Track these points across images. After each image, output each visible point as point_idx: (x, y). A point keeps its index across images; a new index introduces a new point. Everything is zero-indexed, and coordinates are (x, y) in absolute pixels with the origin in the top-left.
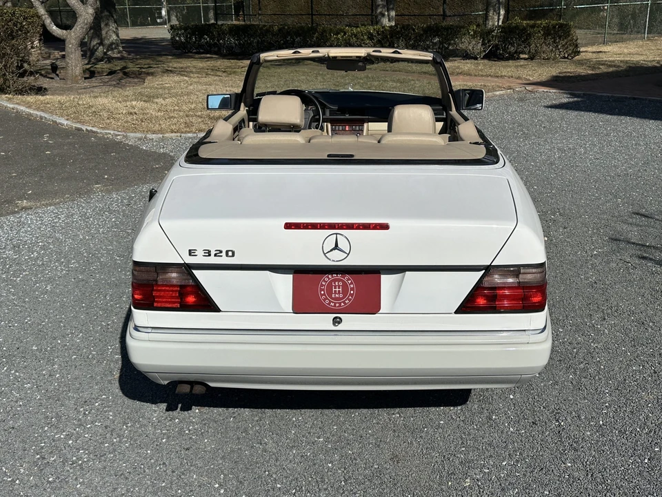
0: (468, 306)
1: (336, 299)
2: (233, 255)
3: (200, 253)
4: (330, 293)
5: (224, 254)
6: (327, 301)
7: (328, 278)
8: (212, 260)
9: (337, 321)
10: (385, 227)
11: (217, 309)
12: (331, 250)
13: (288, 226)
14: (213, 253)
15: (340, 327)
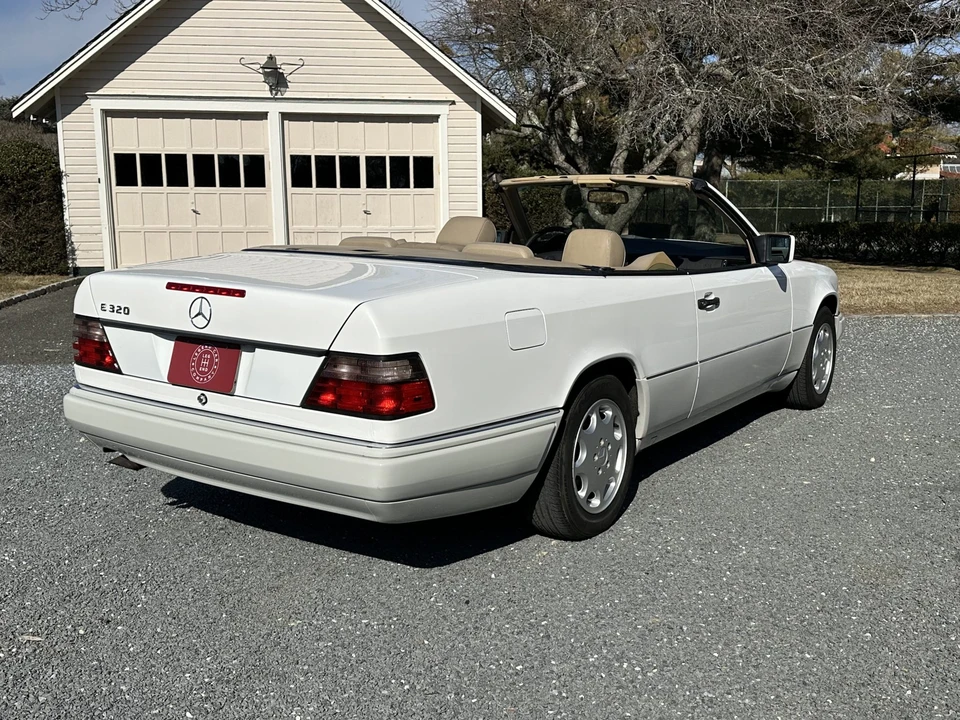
0: (311, 401)
1: (203, 373)
2: (128, 314)
3: (108, 308)
4: (199, 365)
5: (122, 311)
6: (195, 374)
7: (202, 348)
8: (115, 317)
9: (203, 400)
10: (242, 294)
11: (119, 371)
12: (196, 316)
13: (170, 286)
14: (116, 309)
15: (205, 408)
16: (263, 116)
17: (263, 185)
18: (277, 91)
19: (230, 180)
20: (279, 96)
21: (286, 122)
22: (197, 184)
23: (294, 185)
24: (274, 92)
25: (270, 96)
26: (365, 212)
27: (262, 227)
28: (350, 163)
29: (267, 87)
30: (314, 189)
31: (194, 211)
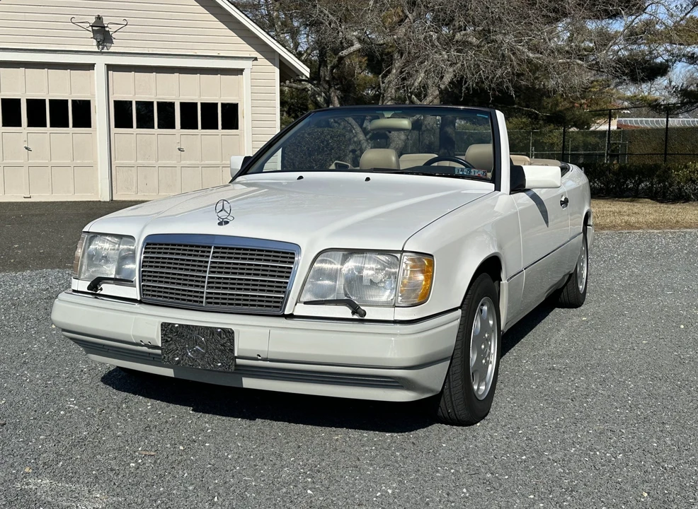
16: (90, 67)
17: (89, 126)
18: (104, 46)
19: (59, 121)
20: (105, 50)
21: (110, 72)
22: (30, 125)
23: (117, 126)
24: (100, 47)
25: (97, 50)
26: (179, 149)
27: (86, 162)
28: (166, 108)
29: (95, 42)
30: (135, 130)
31: (27, 148)
